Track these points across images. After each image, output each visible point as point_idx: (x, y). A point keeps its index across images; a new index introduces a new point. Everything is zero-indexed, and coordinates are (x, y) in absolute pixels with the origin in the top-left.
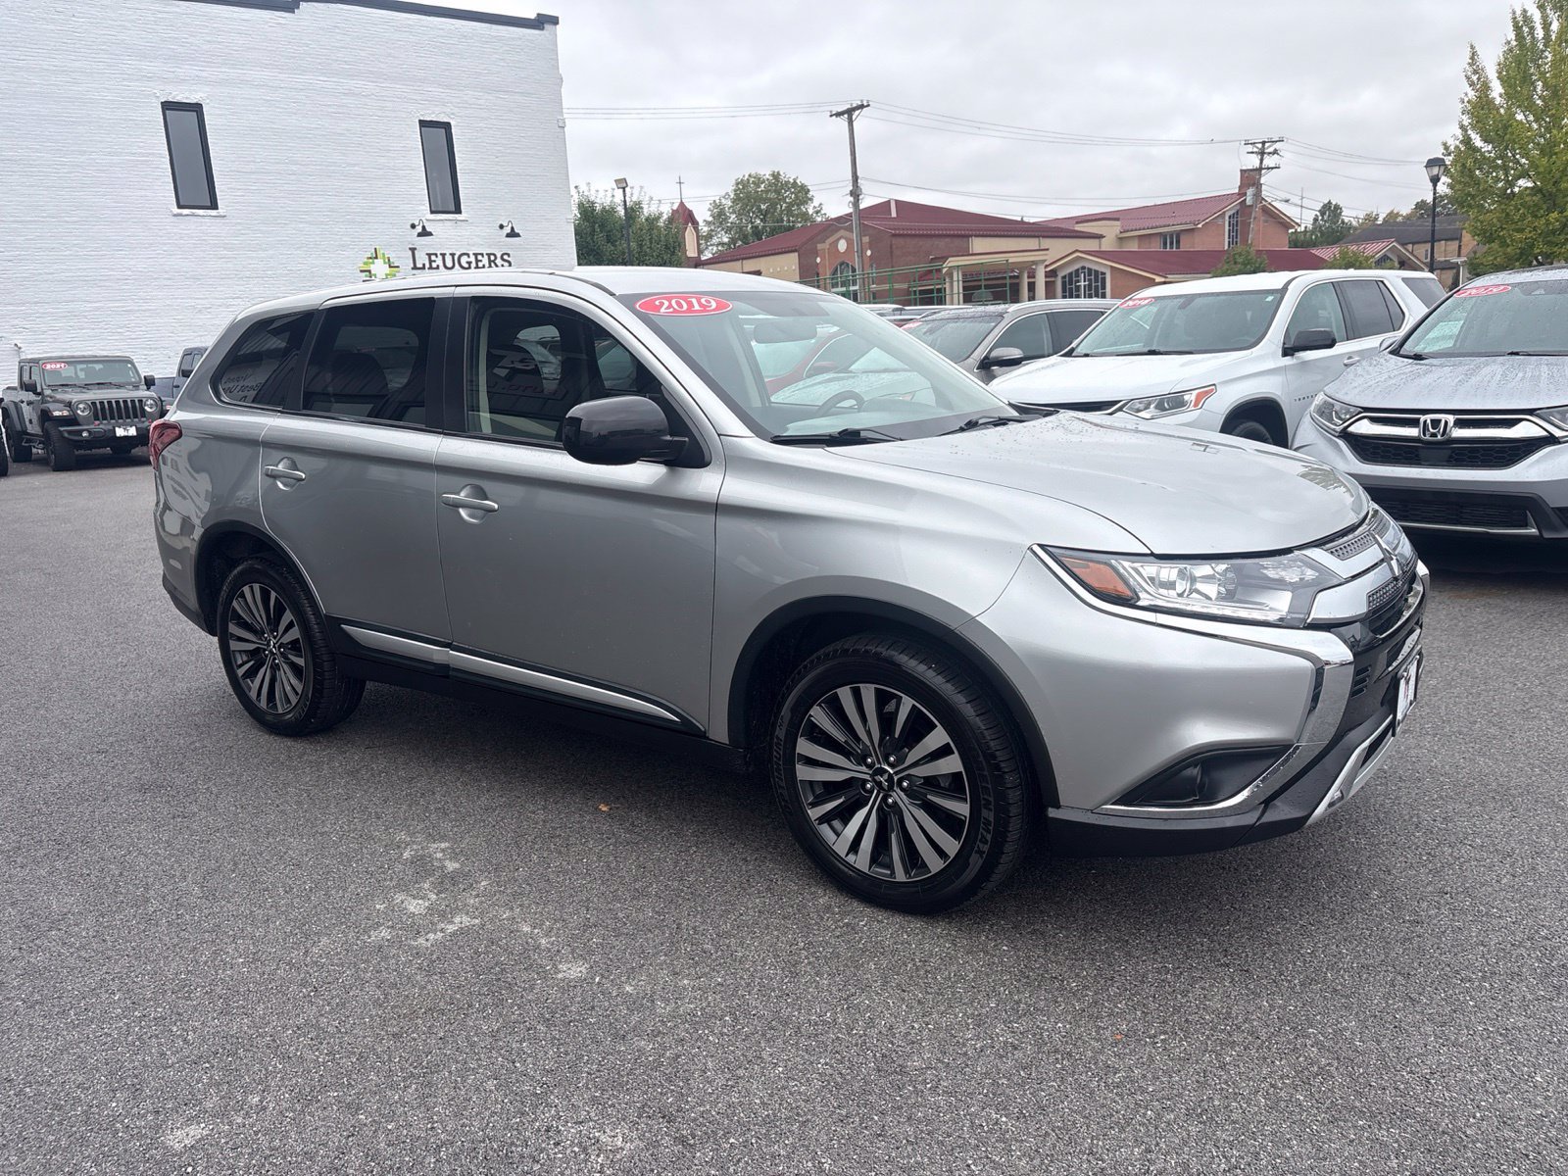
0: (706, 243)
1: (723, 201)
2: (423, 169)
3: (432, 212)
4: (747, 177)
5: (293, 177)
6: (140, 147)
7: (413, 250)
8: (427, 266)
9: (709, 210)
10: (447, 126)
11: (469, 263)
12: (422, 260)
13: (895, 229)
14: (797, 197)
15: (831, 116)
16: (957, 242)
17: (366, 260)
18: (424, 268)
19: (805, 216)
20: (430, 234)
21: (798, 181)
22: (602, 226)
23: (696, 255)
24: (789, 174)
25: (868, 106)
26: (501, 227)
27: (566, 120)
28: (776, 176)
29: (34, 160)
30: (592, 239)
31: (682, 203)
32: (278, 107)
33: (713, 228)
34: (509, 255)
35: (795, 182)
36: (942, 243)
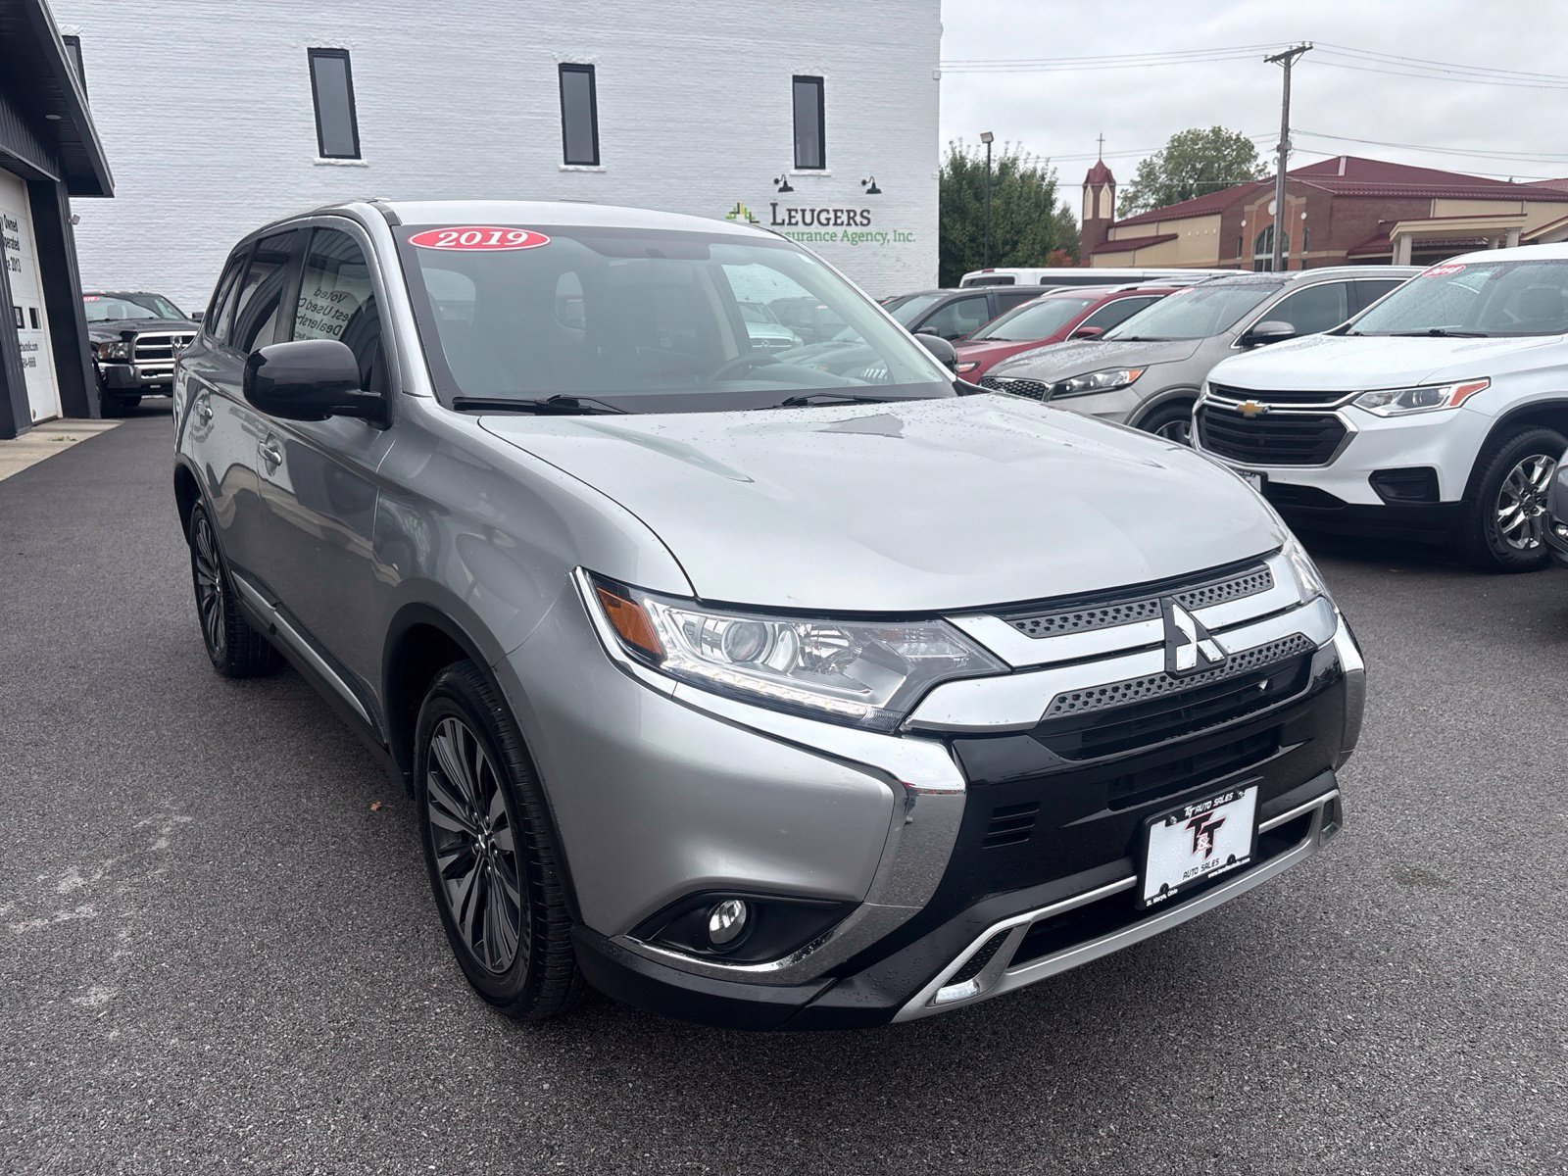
0: (1130, 205)
1: (1154, 159)
2: (792, 124)
3: (796, 167)
4: (1185, 133)
5: (669, 134)
6: (537, 107)
7: (774, 205)
8: (787, 221)
9: (1138, 169)
10: (819, 81)
11: (828, 219)
12: (782, 215)
13: (1339, 189)
14: (1238, 155)
15: (1265, 61)
16: (1416, 204)
17: (728, 215)
18: (783, 223)
19: (1246, 175)
20: (791, 189)
21: (1242, 137)
22: (971, 183)
23: (1109, 217)
24: (1231, 129)
25: (1311, 48)
26: (864, 183)
27: (942, 74)
28: (1217, 132)
29: (447, 119)
30: (958, 196)
31: (1100, 163)
32: (662, 67)
33: (1140, 187)
34: (868, 212)
35: (1238, 138)
36: (1395, 206)
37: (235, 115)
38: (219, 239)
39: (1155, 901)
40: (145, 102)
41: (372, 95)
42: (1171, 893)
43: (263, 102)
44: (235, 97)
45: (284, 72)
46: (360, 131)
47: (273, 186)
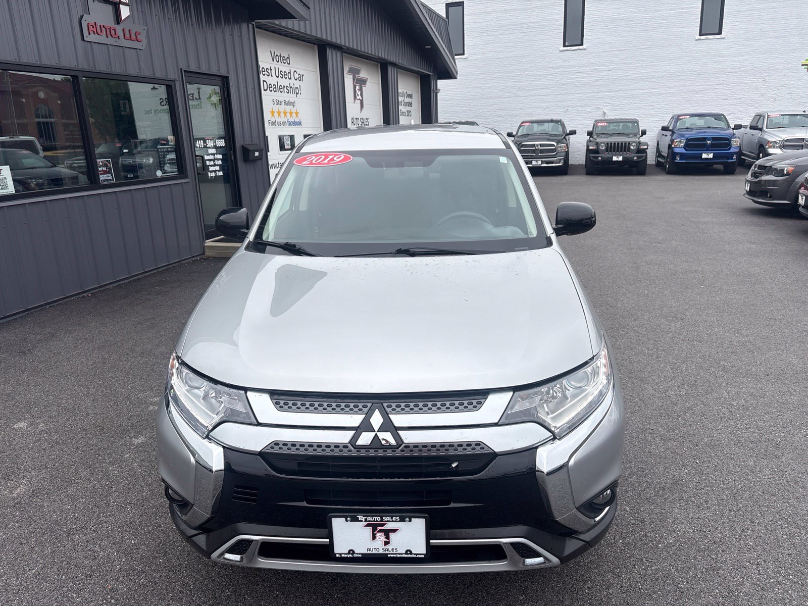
37: (525, 31)
38: (511, 92)
39: (343, 556)
40: (488, 29)
41: (594, 11)
42: (355, 555)
43: (539, 22)
44: (527, 21)
45: (552, 5)
46: (585, 30)
47: (538, 64)
